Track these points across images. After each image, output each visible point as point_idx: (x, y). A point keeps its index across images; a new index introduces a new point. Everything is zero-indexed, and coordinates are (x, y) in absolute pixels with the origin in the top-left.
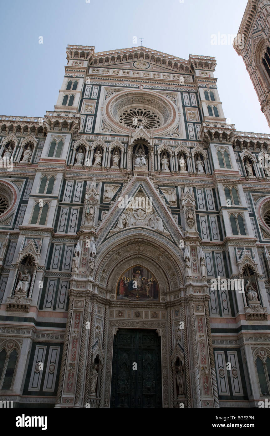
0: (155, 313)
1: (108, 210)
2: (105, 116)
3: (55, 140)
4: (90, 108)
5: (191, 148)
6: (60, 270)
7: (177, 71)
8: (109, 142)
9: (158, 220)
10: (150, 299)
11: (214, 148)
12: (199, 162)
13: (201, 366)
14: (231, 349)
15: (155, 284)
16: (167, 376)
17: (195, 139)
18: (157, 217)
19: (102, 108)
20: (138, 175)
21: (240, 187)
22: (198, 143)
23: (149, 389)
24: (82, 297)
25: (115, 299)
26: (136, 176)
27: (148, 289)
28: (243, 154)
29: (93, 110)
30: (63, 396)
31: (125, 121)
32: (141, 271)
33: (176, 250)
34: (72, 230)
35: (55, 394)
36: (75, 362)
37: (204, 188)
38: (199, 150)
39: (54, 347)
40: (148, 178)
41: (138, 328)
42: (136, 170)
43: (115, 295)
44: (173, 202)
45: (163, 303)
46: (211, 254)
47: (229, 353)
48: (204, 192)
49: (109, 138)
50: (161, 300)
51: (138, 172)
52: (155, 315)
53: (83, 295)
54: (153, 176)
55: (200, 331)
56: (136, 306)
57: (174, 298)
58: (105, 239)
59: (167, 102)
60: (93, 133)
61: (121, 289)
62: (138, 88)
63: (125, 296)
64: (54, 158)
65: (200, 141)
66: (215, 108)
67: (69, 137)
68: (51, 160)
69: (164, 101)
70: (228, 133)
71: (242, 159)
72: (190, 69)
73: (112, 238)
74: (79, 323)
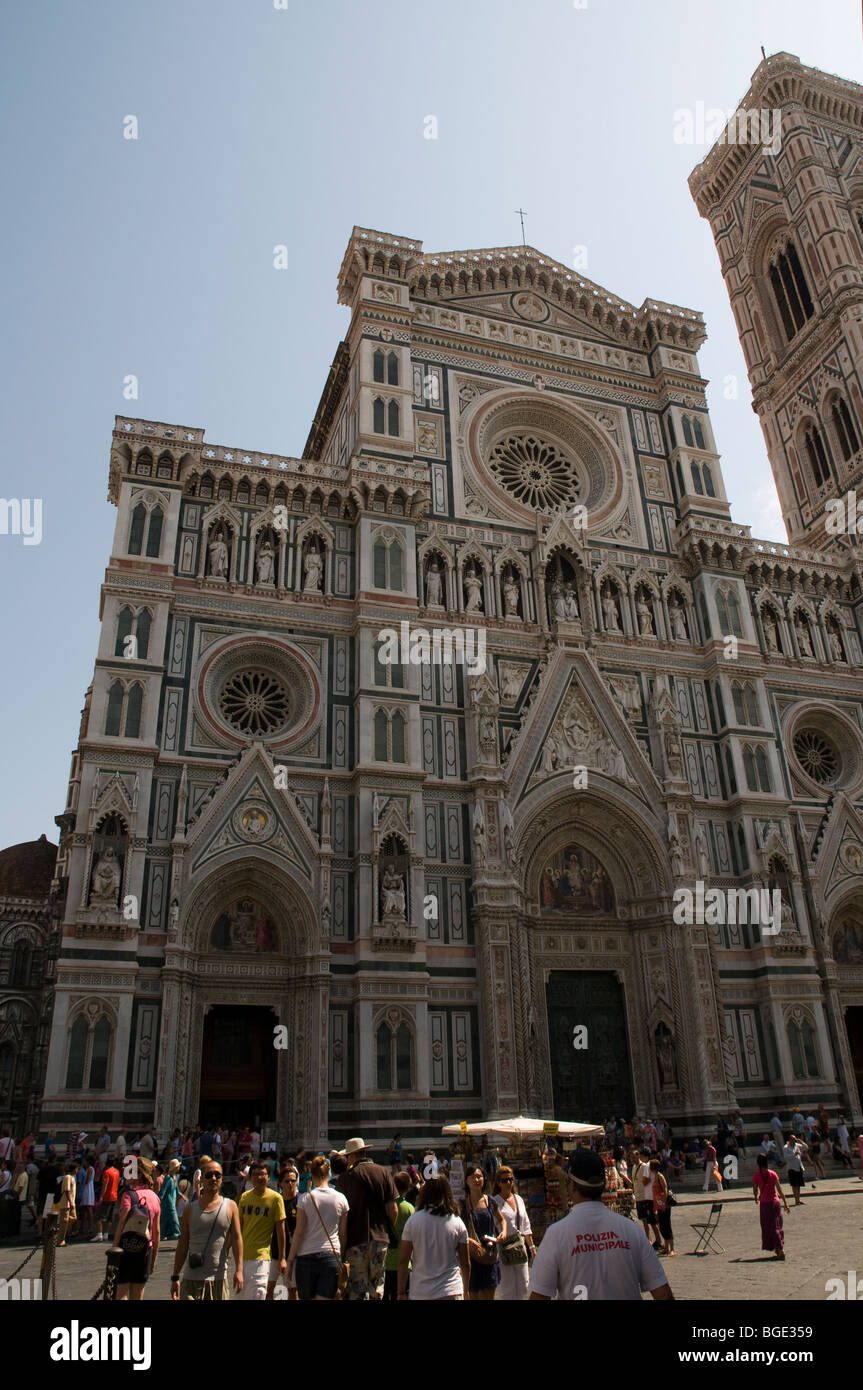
0: (611, 941)
1: (518, 727)
2: (471, 466)
3: (380, 539)
4: (431, 436)
5: (659, 574)
6: (444, 861)
7: (613, 336)
8: (490, 547)
9: (615, 754)
10: (598, 913)
11: (709, 582)
12: (677, 613)
13: (707, 1037)
14: (744, 1007)
15: (606, 883)
16: (639, 1054)
17: (665, 550)
18: (613, 747)
19: (460, 441)
20: (567, 645)
21: (760, 685)
22: (672, 562)
23: (609, 1076)
24: (503, 918)
25: (539, 915)
26: (562, 648)
27: (593, 893)
28: (760, 598)
29: (441, 444)
30: (500, 1097)
31: (502, 473)
32: (579, 855)
33: (651, 820)
34: (451, 771)
35: (476, 1092)
36: (508, 1039)
37: (689, 679)
38: (676, 583)
39: (460, 1014)
40: (586, 652)
41: (584, 969)
42: (561, 632)
43: (538, 906)
44: (635, 710)
45: (624, 921)
46: (707, 825)
47: (741, 1012)
48: (690, 688)
49: (489, 537)
50: (618, 914)
51: (566, 637)
52: (611, 944)
53: (505, 915)
54: (595, 647)
55: (701, 976)
56: (578, 927)
57: (646, 912)
58: (523, 796)
59: (602, 440)
60: (451, 518)
61: (547, 893)
62: (532, 384)
63: (555, 907)
64: (388, 591)
65: (676, 557)
66: (707, 471)
67: (411, 531)
68: (385, 598)
69: (594, 435)
70: (739, 549)
71: (759, 609)
72: (644, 336)
73: (534, 793)
74: (503, 969)
